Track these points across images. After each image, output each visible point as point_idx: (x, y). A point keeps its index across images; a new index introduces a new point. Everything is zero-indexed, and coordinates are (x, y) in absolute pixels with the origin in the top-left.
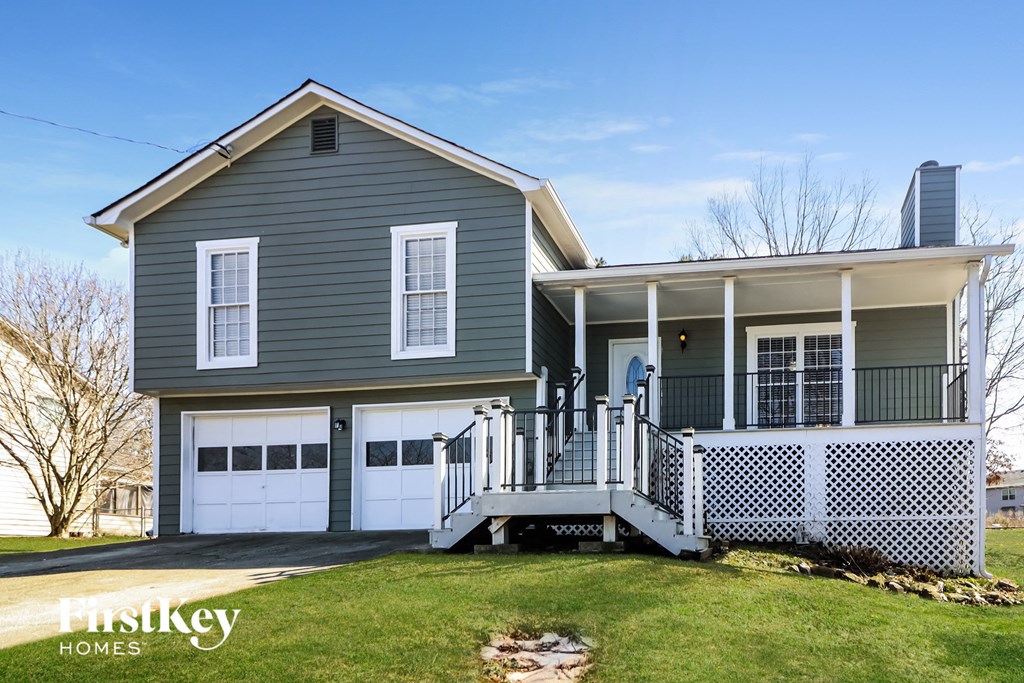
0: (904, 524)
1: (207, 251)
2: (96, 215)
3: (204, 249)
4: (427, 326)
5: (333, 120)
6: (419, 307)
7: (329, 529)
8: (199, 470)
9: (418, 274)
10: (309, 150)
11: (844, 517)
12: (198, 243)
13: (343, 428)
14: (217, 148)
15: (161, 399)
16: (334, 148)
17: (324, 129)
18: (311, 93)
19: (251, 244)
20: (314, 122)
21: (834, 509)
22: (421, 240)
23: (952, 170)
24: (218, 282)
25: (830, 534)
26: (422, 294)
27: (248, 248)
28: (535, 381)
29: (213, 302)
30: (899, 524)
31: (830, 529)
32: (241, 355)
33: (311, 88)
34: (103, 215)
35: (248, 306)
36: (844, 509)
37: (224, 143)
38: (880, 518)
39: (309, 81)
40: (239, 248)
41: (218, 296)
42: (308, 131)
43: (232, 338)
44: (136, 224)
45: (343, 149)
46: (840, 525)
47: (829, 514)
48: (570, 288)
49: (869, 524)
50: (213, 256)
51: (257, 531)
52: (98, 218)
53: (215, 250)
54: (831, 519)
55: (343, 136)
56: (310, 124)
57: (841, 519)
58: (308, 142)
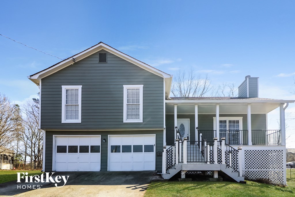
0: (265, 172)
1: (65, 88)
2: (31, 76)
3: (64, 88)
4: (133, 113)
5: (106, 54)
6: (135, 108)
7: (101, 171)
8: (57, 152)
9: (131, 99)
10: (98, 62)
11: (250, 170)
12: (62, 86)
13: (105, 141)
14: (72, 59)
15: (46, 131)
16: (106, 62)
17: (103, 56)
18: (101, 46)
19: (80, 87)
20: (100, 54)
21: (247, 167)
22: (132, 89)
23: (256, 79)
24: (68, 98)
25: (246, 174)
26: (132, 104)
27: (79, 88)
28: (163, 130)
29: (66, 104)
30: (264, 172)
31: (246, 173)
32: (75, 119)
33: (101, 44)
34: (33, 76)
35: (78, 105)
36: (250, 167)
37: (74, 57)
38: (259, 170)
39: (101, 42)
40: (76, 88)
41: (68, 102)
42: (98, 56)
43: (72, 114)
44: (42, 79)
45: (109, 62)
46: (249, 171)
47: (246, 169)
48: (173, 105)
49: (256, 172)
50: (67, 90)
51: (76, 171)
52: (32, 77)
53: (67, 88)
54: (246, 170)
55: (108, 58)
56: (99, 54)
57: (249, 170)
58: (98, 59)
